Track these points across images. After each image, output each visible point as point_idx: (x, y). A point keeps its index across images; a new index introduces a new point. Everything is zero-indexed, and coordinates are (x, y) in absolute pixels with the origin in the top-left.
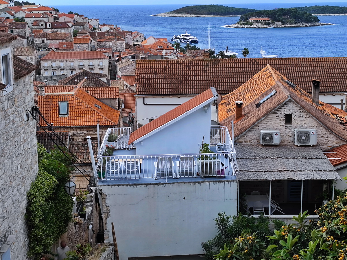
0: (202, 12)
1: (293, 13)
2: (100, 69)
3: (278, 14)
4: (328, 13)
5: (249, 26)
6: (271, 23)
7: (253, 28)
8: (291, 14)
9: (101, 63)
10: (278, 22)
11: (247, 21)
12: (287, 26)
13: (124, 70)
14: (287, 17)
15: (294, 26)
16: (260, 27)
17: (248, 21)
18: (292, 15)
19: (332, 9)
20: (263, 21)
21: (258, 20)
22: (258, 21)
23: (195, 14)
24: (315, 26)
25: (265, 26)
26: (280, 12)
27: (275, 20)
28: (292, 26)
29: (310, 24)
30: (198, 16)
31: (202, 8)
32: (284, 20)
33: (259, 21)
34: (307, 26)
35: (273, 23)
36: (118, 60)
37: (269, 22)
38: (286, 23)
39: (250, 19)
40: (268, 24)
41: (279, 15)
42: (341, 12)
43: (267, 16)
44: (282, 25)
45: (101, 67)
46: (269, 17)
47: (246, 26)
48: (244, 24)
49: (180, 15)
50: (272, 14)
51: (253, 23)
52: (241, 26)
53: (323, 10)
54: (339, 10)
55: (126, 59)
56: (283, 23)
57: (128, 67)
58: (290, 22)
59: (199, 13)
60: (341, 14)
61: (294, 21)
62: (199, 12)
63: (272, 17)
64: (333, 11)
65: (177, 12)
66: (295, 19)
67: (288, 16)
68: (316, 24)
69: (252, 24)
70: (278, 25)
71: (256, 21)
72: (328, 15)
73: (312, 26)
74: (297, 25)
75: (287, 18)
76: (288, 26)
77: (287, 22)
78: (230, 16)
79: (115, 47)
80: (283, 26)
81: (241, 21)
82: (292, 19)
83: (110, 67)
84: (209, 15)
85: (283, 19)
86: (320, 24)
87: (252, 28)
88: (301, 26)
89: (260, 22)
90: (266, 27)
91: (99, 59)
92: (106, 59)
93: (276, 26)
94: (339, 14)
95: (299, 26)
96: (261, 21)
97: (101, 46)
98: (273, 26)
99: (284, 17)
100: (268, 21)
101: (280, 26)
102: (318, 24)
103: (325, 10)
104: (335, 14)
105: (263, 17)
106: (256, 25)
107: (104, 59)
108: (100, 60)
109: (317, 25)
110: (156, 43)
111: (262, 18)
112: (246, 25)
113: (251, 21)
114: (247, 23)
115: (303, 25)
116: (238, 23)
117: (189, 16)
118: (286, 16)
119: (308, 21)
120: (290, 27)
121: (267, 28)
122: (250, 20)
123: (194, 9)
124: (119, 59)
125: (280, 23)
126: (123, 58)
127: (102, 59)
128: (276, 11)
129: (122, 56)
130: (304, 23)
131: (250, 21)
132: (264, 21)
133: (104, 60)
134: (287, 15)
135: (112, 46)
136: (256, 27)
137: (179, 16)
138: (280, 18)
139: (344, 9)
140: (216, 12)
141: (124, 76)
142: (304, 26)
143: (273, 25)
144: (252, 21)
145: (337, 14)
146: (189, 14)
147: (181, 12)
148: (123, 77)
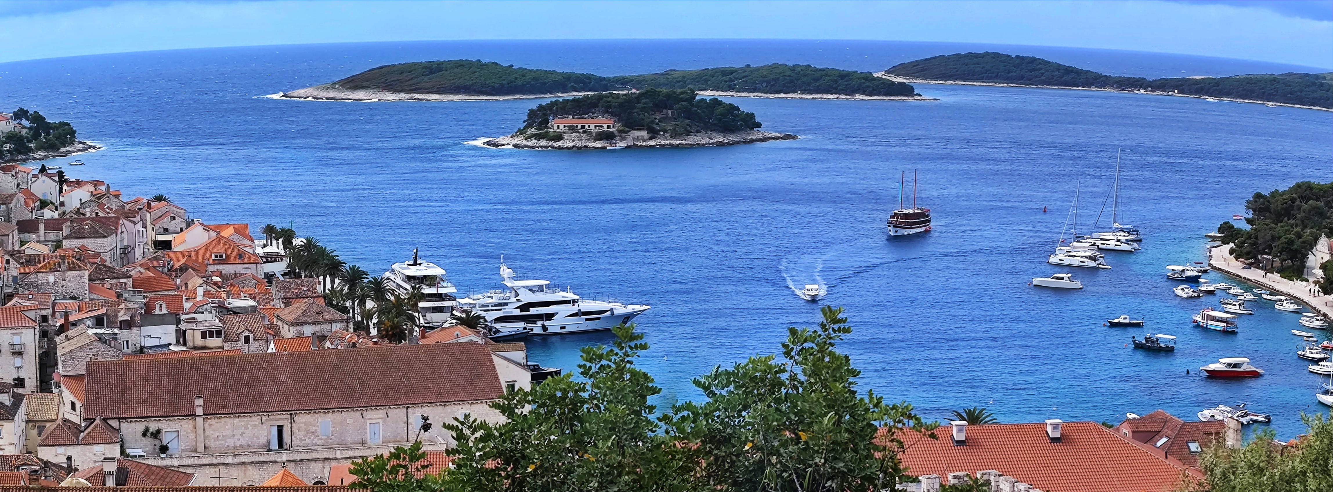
0: (428, 85)
1: (684, 103)
2: (14, 354)
3: (640, 105)
4: (805, 90)
5: (551, 143)
6: (616, 133)
7: (563, 148)
8: (678, 106)
9: (16, 340)
10: (638, 130)
11: (546, 127)
12: (663, 142)
13: (68, 361)
14: (667, 114)
15: (684, 142)
16: (585, 146)
17: (549, 128)
18: (680, 108)
19: (817, 80)
20: (592, 126)
21: (579, 123)
22: (579, 127)
23: (409, 92)
24: (745, 142)
25: (599, 144)
26: (644, 101)
27: (631, 124)
28: (678, 142)
29: (732, 138)
30: (417, 96)
31: (432, 72)
32: (657, 124)
33: (583, 127)
34: (721, 145)
35: (623, 135)
36: (62, 329)
37: (611, 130)
38: (662, 133)
39: (557, 120)
40: (608, 137)
41: (643, 109)
42: (842, 90)
43: (607, 112)
44: (651, 139)
45: (18, 349)
46: (613, 114)
47: (543, 143)
48: (538, 137)
49: (361, 95)
50: (621, 105)
51: (564, 132)
52: (529, 143)
53: (792, 81)
54: (836, 81)
55: (81, 327)
56: (654, 134)
57: (80, 354)
58: (674, 130)
59: (420, 89)
60: (843, 97)
61: (686, 129)
62: (420, 85)
63: (622, 115)
64: (819, 86)
65: (351, 84)
66: (687, 121)
67: (670, 112)
68: (750, 137)
69: (559, 137)
70: (637, 139)
71: (573, 129)
72: (804, 96)
73: (738, 143)
74: (692, 139)
75: (665, 119)
76: (668, 142)
77: (665, 131)
78: (518, 97)
79: (62, 287)
80: (652, 143)
81: (529, 126)
82: (681, 120)
83: (40, 347)
84: (451, 93)
85: (653, 122)
86: (760, 136)
87: (560, 148)
88: (703, 145)
89: (584, 132)
90: (600, 146)
91: (13, 328)
92: (28, 327)
93: (631, 143)
94: (836, 96)
95: (698, 144)
96: (587, 127)
97: (26, 284)
98: (622, 145)
99: (658, 116)
100: (608, 127)
101: (644, 144)
102: (754, 137)
103: (798, 80)
104: (825, 96)
105: (596, 115)
106: (574, 141)
107: (24, 327)
108: (15, 331)
109: (752, 141)
110: (207, 247)
111: (592, 118)
112: (544, 138)
113: (558, 128)
114: (547, 132)
115: (711, 141)
116: (521, 132)
117: (390, 97)
118: (665, 111)
119: (726, 129)
120: (672, 146)
121: (604, 148)
122: (557, 125)
123: (406, 74)
124: (62, 326)
125: (644, 133)
126: (74, 324)
127: (18, 328)
128: (636, 98)
129: (71, 319)
130: (714, 134)
131: (555, 127)
132: (595, 127)
133: (23, 331)
134: (666, 108)
135: (54, 284)
136: (571, 145)
137: (357, 97)
138: (643, 120)
139: (851, 80)
140: (473, 84)
141: (70, 376)
142: (713, 144)
143: (623, 139)
144: (561, 127)
145: (832, 94)
146: (389, 90)
147: (364, 84)
148: (67, 380)
